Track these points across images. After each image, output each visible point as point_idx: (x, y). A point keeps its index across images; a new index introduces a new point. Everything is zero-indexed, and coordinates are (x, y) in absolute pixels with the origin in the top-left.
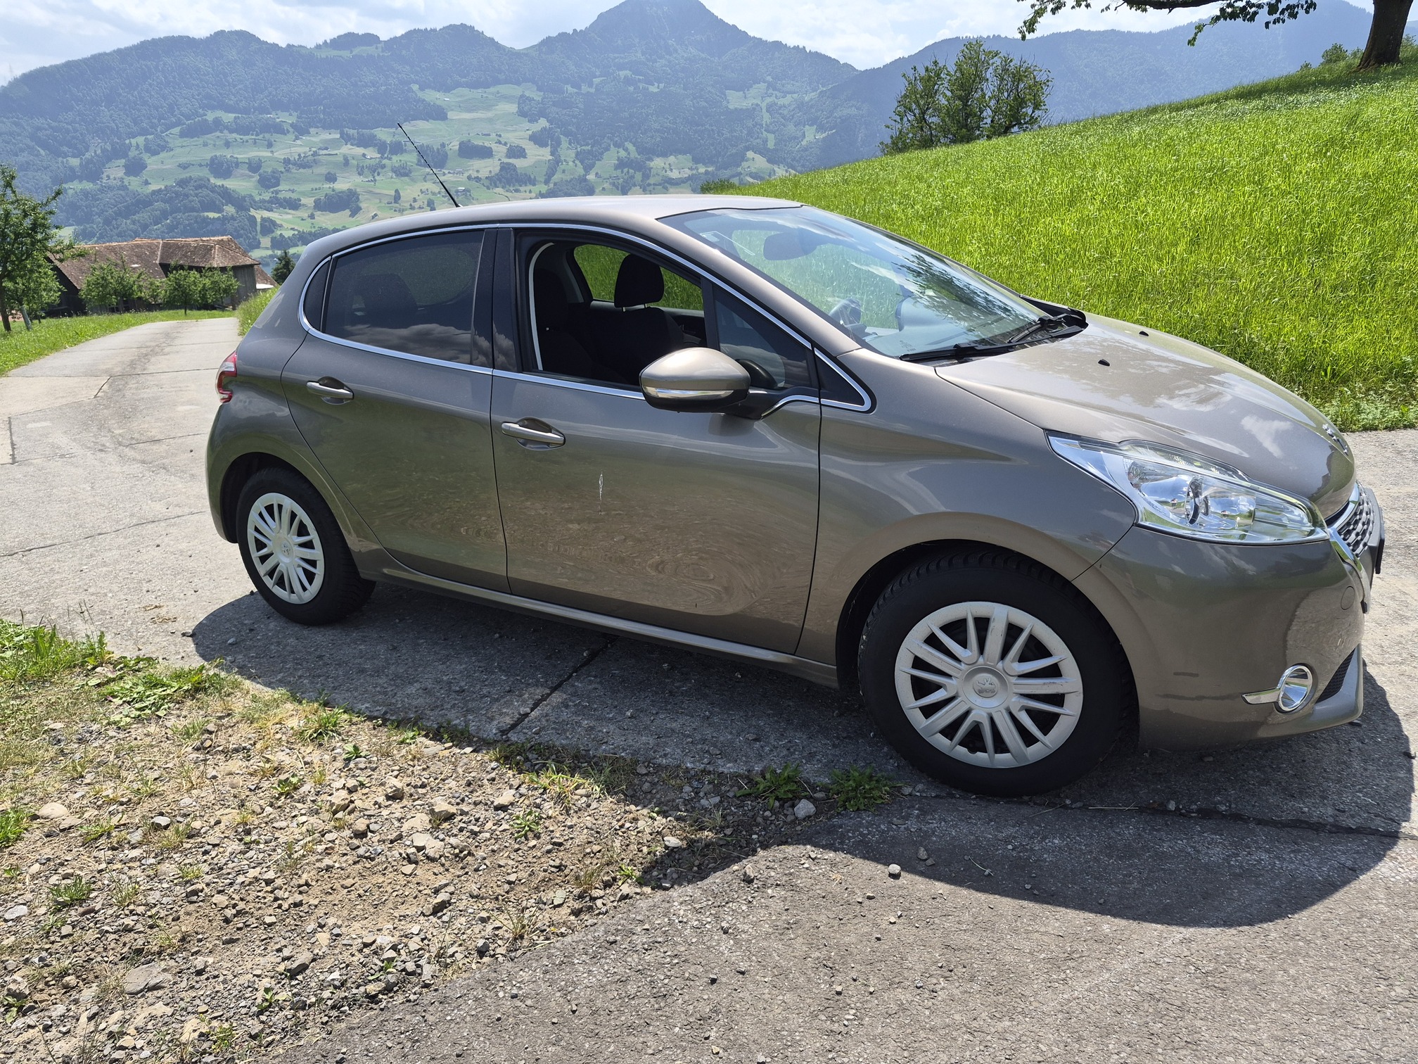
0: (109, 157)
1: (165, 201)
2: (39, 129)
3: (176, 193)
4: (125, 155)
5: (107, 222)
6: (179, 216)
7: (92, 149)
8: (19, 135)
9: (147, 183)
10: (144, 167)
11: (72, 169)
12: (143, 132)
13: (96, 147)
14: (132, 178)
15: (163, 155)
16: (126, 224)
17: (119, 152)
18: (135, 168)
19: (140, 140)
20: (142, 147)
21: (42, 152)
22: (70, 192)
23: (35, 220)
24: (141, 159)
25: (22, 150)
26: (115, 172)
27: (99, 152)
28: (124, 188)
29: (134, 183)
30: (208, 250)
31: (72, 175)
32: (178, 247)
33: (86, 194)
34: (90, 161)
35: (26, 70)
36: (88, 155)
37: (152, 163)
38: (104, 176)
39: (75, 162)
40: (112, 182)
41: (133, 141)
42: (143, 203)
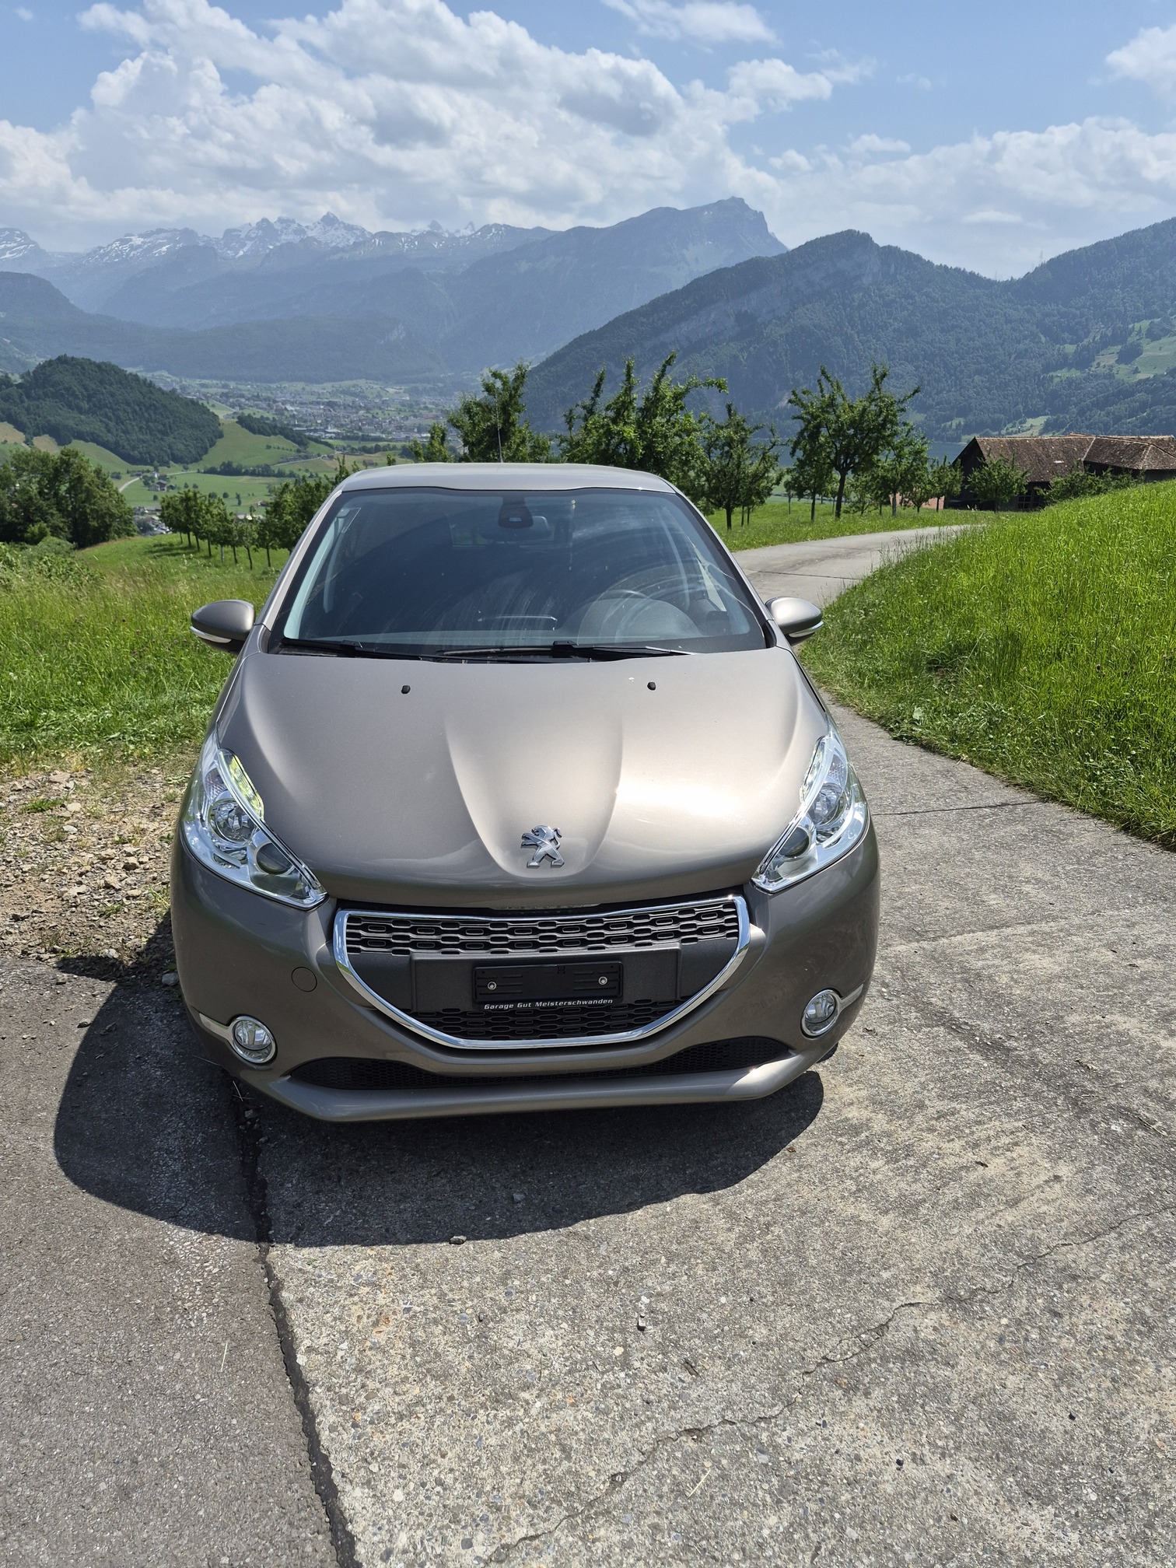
0: (1105, 343)
1: (1148, 391)
2: (1047, 315)
3: (1164, 384)
4: (1123, 341)
5: (1081, 413)
6: (1158, 408)
7: (1092, 335)
8: (1028, 322)
9: (1136, 371)
10: (1139, 353)
11: (1065, 356)
12: (1151, 315)
13: (1098, 331)
14: (1123, 366)
15: (1164, 340)
16: (1099, 415)
17: (1118, 338)
18: (1129, 355)
19: (1145, 324)
20: (1144, 332)
21: (1043, 339)
22: (1056, 380)
23: (887, 416)
24: (1139, 345)
25: (1025, 338)
26: (1107, 359)
27: (1098, 338)
28: (1111, 376)
29: (1122, 372)
30: (1139, 450)
31: (1064, 363)
32: (1109, 444)
33: (1070, 382)
34: (1086, 348)
35: (1054, 255)
36: (1085, 342)
37: (1150, 349)
38: (1095, 364)
39: (1070, 349)
40: (1101, 370)
41: (1137, 326)
42: (1124, 393)
